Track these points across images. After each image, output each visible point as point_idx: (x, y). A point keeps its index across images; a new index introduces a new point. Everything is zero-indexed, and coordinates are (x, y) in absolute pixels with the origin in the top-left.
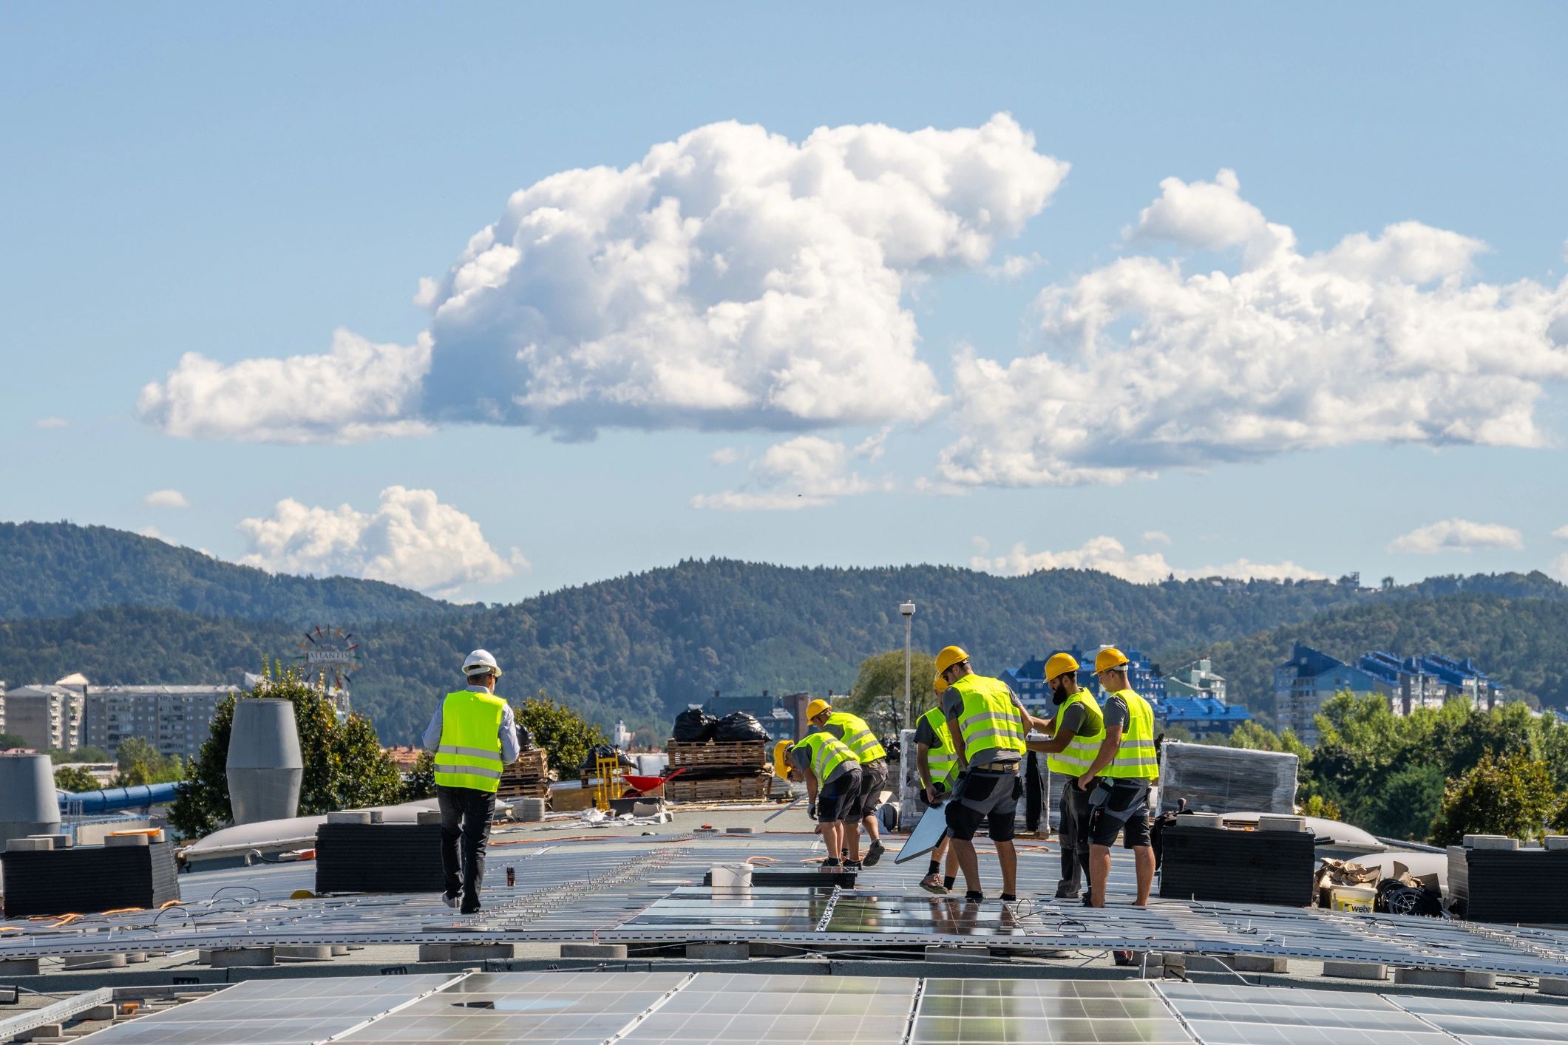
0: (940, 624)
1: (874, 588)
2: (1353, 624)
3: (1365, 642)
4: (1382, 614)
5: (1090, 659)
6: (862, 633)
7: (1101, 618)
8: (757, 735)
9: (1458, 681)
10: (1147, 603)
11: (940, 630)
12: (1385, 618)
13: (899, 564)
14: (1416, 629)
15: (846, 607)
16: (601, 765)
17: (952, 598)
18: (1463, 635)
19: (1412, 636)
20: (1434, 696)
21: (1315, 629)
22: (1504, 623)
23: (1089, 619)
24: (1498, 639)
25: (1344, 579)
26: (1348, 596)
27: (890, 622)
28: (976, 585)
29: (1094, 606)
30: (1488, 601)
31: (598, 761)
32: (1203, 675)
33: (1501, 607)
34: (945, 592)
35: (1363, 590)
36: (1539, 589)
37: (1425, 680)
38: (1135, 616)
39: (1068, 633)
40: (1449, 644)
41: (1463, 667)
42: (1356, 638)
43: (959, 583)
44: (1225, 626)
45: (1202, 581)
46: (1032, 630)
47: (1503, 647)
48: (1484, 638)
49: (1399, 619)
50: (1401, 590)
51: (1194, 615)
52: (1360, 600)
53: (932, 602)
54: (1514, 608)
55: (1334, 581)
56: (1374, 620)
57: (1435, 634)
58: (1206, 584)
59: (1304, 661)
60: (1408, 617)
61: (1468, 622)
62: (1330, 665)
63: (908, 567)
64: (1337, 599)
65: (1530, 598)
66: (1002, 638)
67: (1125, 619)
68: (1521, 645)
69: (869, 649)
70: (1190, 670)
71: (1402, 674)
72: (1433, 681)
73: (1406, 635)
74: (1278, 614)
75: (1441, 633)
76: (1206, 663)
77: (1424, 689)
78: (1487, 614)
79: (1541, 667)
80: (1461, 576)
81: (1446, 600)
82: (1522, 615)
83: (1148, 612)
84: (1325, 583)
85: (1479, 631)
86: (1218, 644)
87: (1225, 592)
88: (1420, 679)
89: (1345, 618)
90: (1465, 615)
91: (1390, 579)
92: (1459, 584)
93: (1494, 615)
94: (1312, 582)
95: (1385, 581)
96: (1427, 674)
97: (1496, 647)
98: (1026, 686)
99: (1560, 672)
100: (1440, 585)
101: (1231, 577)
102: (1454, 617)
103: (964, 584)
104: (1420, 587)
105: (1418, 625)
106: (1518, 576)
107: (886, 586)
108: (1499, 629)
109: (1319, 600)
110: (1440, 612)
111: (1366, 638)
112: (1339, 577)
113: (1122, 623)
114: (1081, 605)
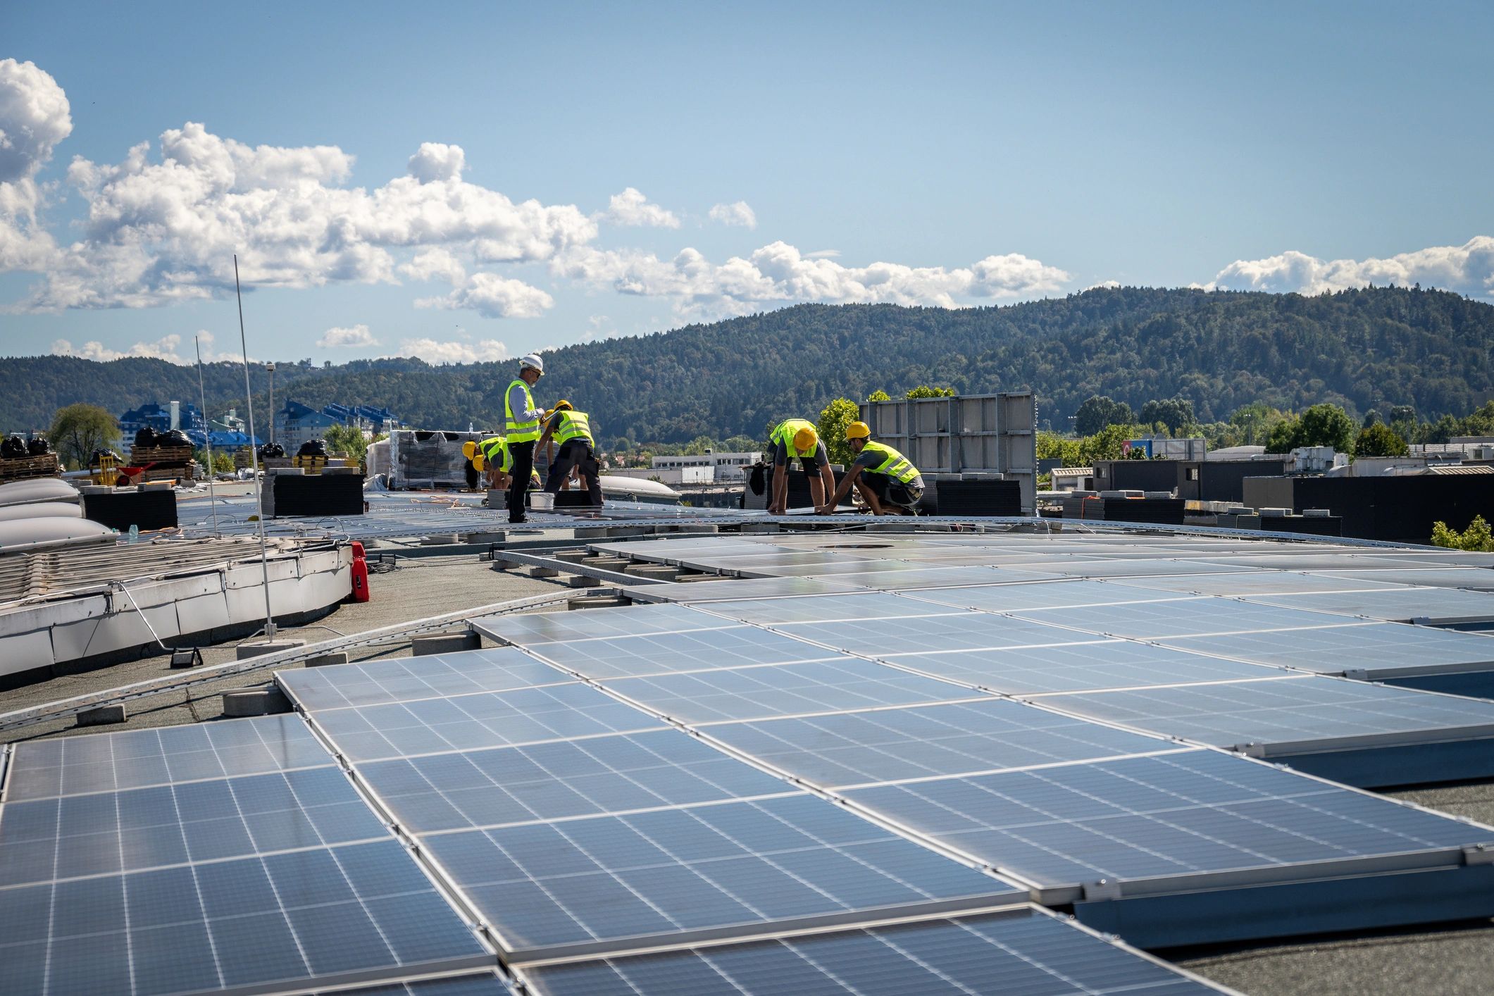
0: (62, 390)
1: (23, 369)
2: (311, 389)
3: (318, 399)
4: (327, 382)
5: (165, 410)
6: (15, 396)
7: (160, 386)
8: (186, 443)
9: (380, 420)
10: (186, 377)
11: (62, 394)
12: (330, 385)
13: (37, 355)
14: (348, 391)
15: (5, 381)
16: (103, 461)
17: (69, 374)
18: (375, 394)
19: (346, 395)
20: (367, 430)
21: (288, 391)
22: (399, 387)
23: (153, 387)
24: (396, 397)
25: (302, 363)
26: (304, 372)
27: (32, 389)
28: (84, 367)
29: (155, 379)
30: (389, 374)
31: (101, 459)
32: (231, 418)
33: (397, 378)
34: (65, 371)
35: (313, 368)
36: (416, 368)
37: (362, 420)
38: (179, 385)
39: (140, 395)
40: (368, 400)
41: (383, 412)
42: (313, 397)
43: (73, 366)
44: (233, 390)
45: (218, 364)
46: (118, 393)
47: (399, 402)
48: (387, 396)
49: (338, 386)
50: (335, 368)
51: (214, 384)
52: (311, 375)
53: (57, 377)
54: (404, 378)
55: (296, 364)
56: (323, 386)
57: (359, 394)
58: (221, 365)
59: (292, 410)
60: (343, 384)
61: (378, 387)
62: (308, 411)
63: (43, 356)
64: (298, 374)
65: (413, 373)
66: (100, 399)
67: (174, 387)
68: (410, 400)
69: (20, 406)
70: (223, 415)
71: (349, 417)
72: (367, 421)
73: (341, 394)
74: (264, 383)
75: (363, 393)
76: (233, 411)
77: (361, 426)
78: (389, 382)
79: (421, 413)
80: (370, 360)
81: (365, 374)
82: (410, 382)
83: (187, 383)
84: (291, 364)
85: (384, 392)
86: (231, 401)
87: (232, 370)
88: (359, 420)
89: (307, 385)
90: (376, 383)
91: (329, 363)
92: (370, 365)
93: (393, 382)
94: (283, 364)
95: (326, 363)
96: (363, 417)
97: (396, 402)
98: (127, 426)
99: (432, 415)
100: (359, 365)
101: (235, 361)
102: (370, 384)
103: (77, 366)
104: (346, 367)
105: (349, 388)
106: (403, 360)
107: (30, 368)
108: (396, 391)
109: (288, 375)
110: (362, 381)
111: (319, 396)
112: (299, 361)
113: (172, 389)
114: (148, 379)
